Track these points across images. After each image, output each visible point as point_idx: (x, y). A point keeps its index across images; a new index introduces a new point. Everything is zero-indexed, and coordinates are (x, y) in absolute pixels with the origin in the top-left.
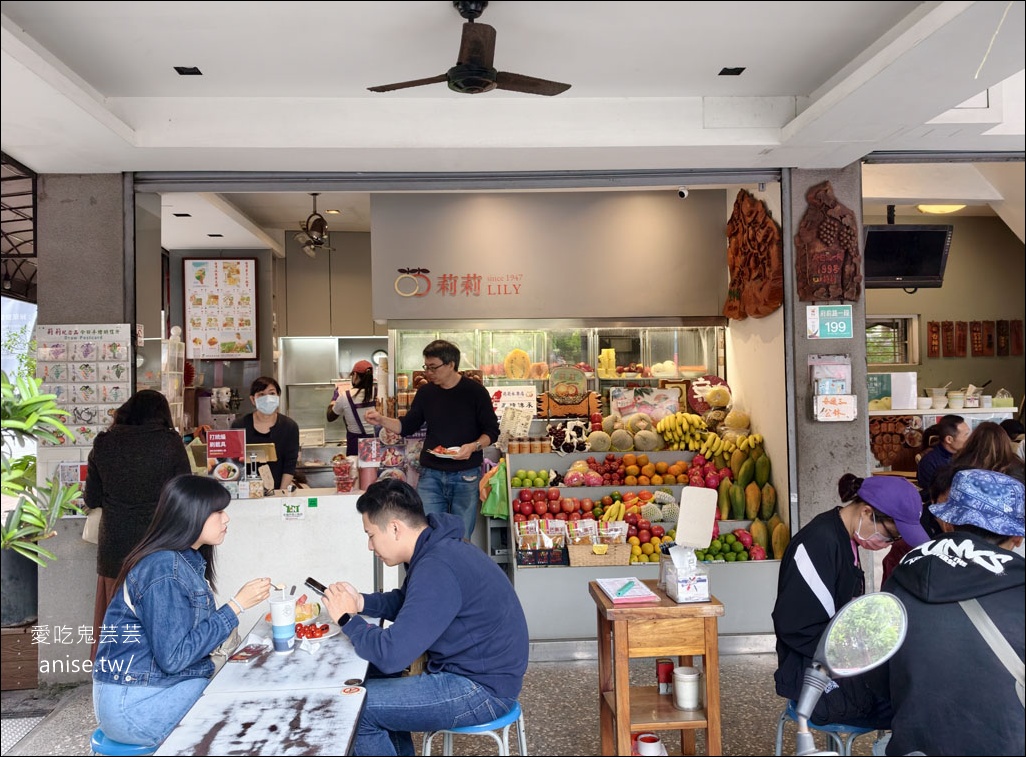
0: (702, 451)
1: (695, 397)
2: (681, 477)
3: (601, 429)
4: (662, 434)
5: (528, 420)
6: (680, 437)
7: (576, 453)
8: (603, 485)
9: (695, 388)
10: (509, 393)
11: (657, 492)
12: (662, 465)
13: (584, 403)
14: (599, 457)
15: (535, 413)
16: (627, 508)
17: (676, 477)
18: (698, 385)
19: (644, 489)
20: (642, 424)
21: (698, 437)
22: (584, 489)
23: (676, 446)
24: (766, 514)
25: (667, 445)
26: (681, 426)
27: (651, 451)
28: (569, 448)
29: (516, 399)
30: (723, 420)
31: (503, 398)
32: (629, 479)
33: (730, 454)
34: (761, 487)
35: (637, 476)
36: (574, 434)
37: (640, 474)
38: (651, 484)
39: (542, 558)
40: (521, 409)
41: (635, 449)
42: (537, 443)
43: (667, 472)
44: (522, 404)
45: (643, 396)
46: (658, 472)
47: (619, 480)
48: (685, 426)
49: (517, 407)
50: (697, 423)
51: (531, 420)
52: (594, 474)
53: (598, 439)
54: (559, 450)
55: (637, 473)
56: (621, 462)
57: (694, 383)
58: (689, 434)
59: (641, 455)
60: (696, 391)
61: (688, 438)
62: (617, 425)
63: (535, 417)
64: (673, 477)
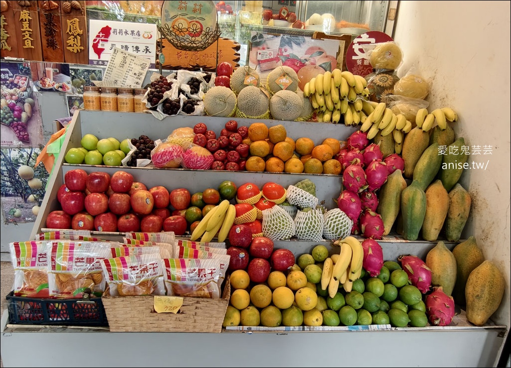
0: (364, 128)
1: (354, 58)
2: (331, 163)
3: (228, 86)
4: (311, 97)
5: (143, 68)
6: (334, 104)
7: (181, 117)
8: (211, 168)
9: (356, 47)
10: (121, 32)
11: (291, 187)
12: (305, 143)
13: (211, 50)
14: (216, 124)
15: (153, 61)
16: (237, 215)
17: (323, 162)
18: (360, 43)
19: (274, 180)
20: (285, 81)
21: (359, 105)
22: (181, 173)
23: (327, 117)
24: (455, 234)
25: (315, 114)
26: (339, 88)
27: (292, 120)
28: (171, 108)
29: (130, 40)
30: (392, 87)
31: (112, 37)
32: (252, 161)
33: (405, 135)
34: (450, 189)
35: (266, 158)
36: (187, 88)
37: (271, 155)
38: (285, 172)
39: (57, 313)
40: (135, 53)
41: (271, 116)
42: (125, 97)
43: (311, 153)
44: (137, 48)
45: (291, 47)
46: (299, 153)
47: (238, 162)
48: (345, 89)
49: (130, 51)
50: (360, 87)
51: (147, 69)
52: (200, 152)
53: (215, 97)
54: (155, 109)
55: (266, 153)
56: (246, 135)
57: (356, 40)
58: (347, 100)
59: (277, 126)
60: (357, 51)
61: (345, 107)
62: (249, 80)
63: (152, 66)
64: (319, 163)
